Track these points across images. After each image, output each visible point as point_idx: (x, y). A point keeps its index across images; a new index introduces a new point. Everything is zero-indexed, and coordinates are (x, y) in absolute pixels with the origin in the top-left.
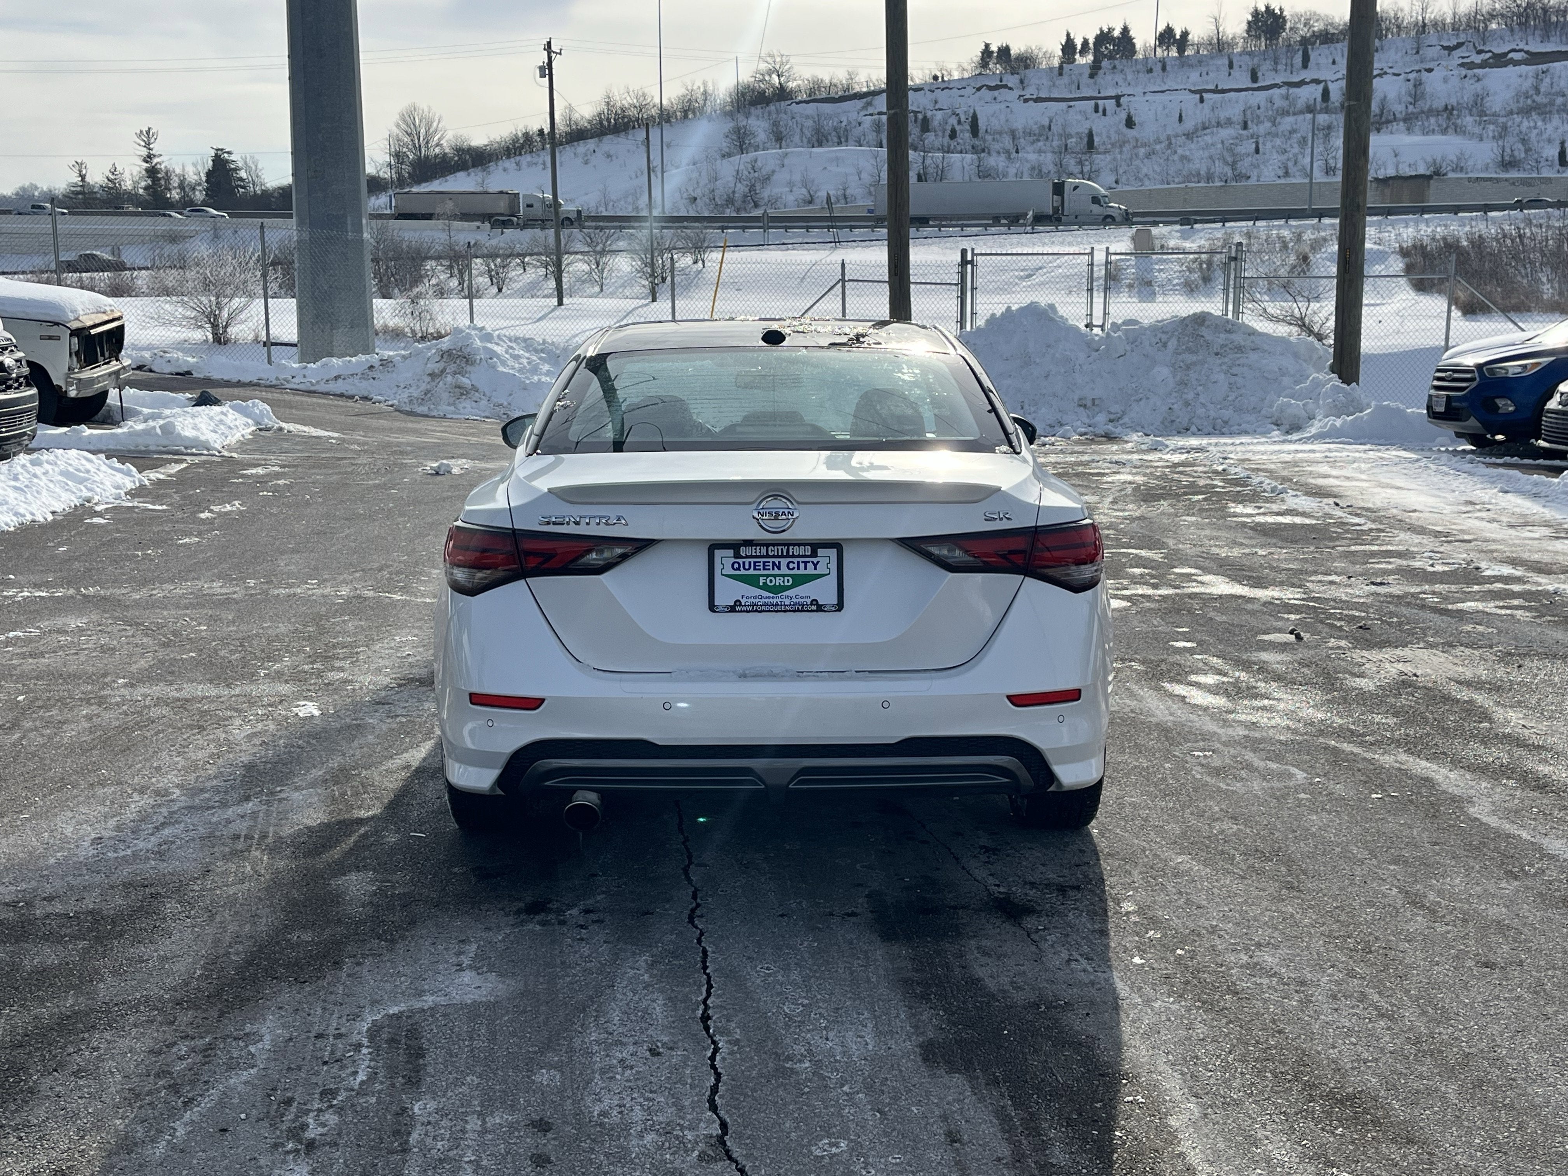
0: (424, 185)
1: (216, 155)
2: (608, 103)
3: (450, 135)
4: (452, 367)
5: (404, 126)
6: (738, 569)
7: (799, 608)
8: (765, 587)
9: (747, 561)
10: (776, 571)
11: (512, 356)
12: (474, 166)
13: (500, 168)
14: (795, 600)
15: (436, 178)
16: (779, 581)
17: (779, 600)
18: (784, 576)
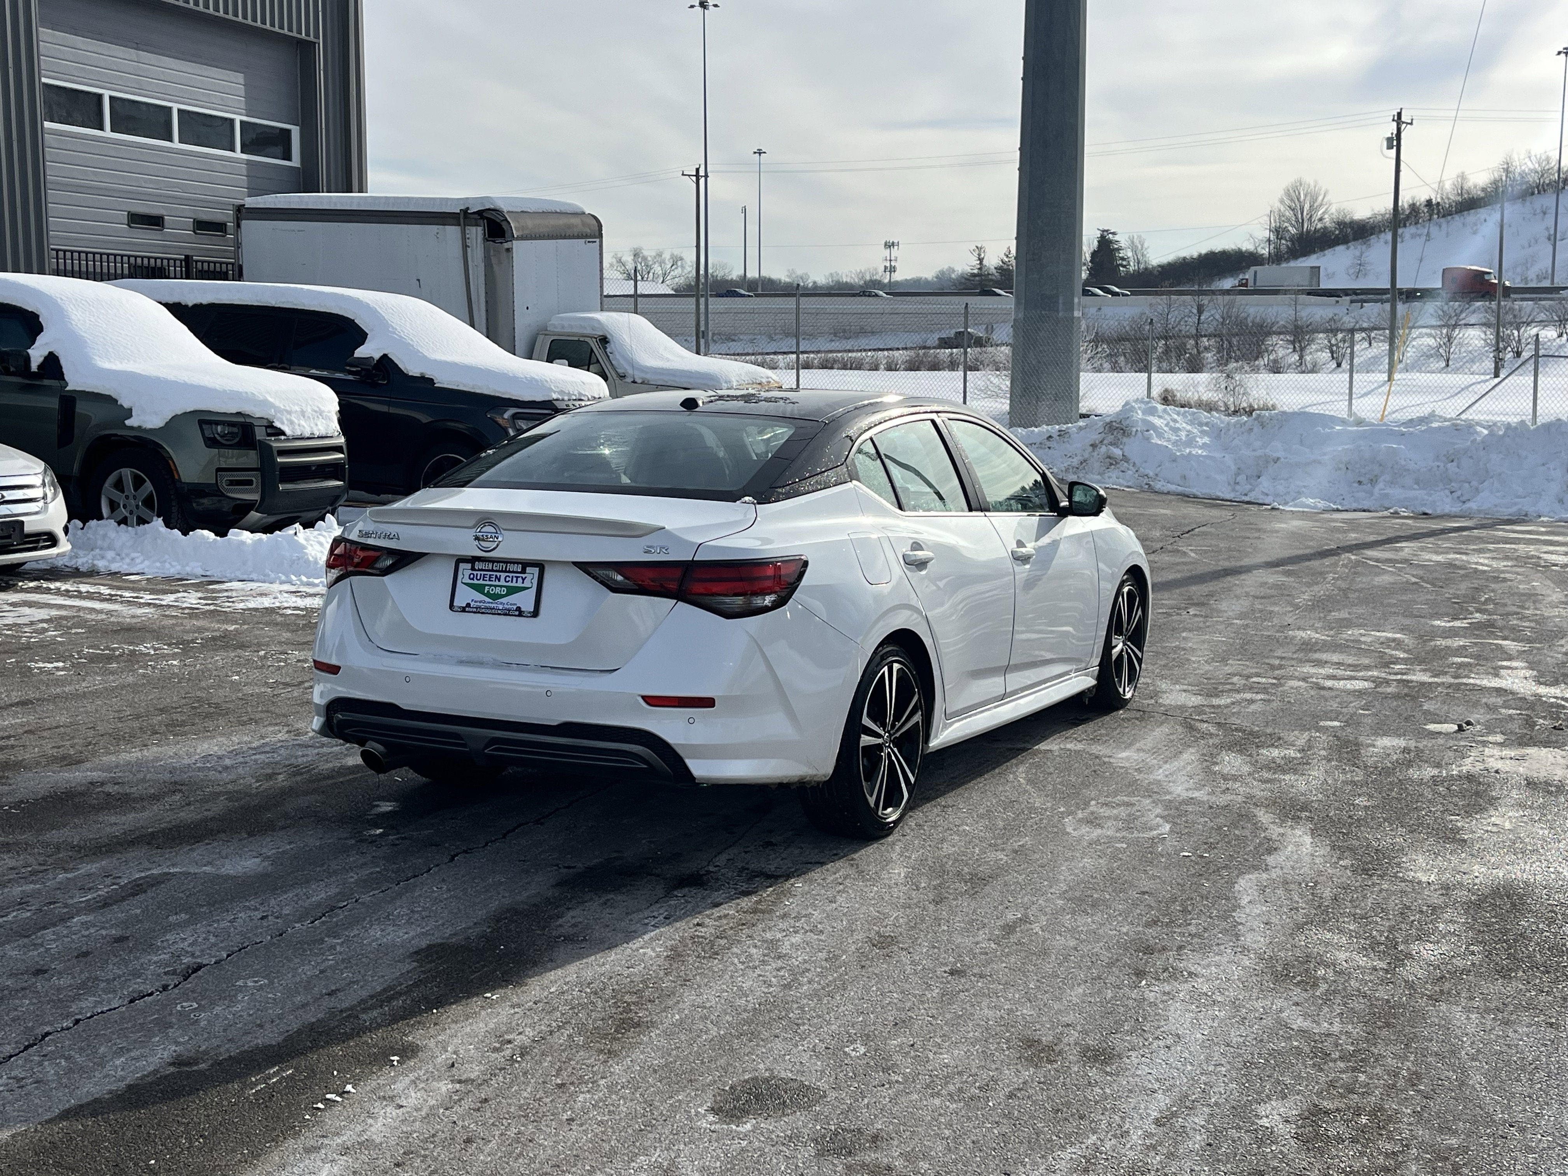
0: (1301, 259)
1: (1102, 237)
2: (1507, 171)
3: (1333, 210)
4: (1110, 438)
5: (1288, 202)
6: (473, 579)
7: (507, 613)
8: (488, 595)
9: (479, 573)
10: (497, 583)
11: (1171, 429)
12: (1355, 239)
13: (1382, 240)
14: (506, 606)
15: (1314, 252)
16: (498, 590)
17: (495, 605)
18: (501, 586)
